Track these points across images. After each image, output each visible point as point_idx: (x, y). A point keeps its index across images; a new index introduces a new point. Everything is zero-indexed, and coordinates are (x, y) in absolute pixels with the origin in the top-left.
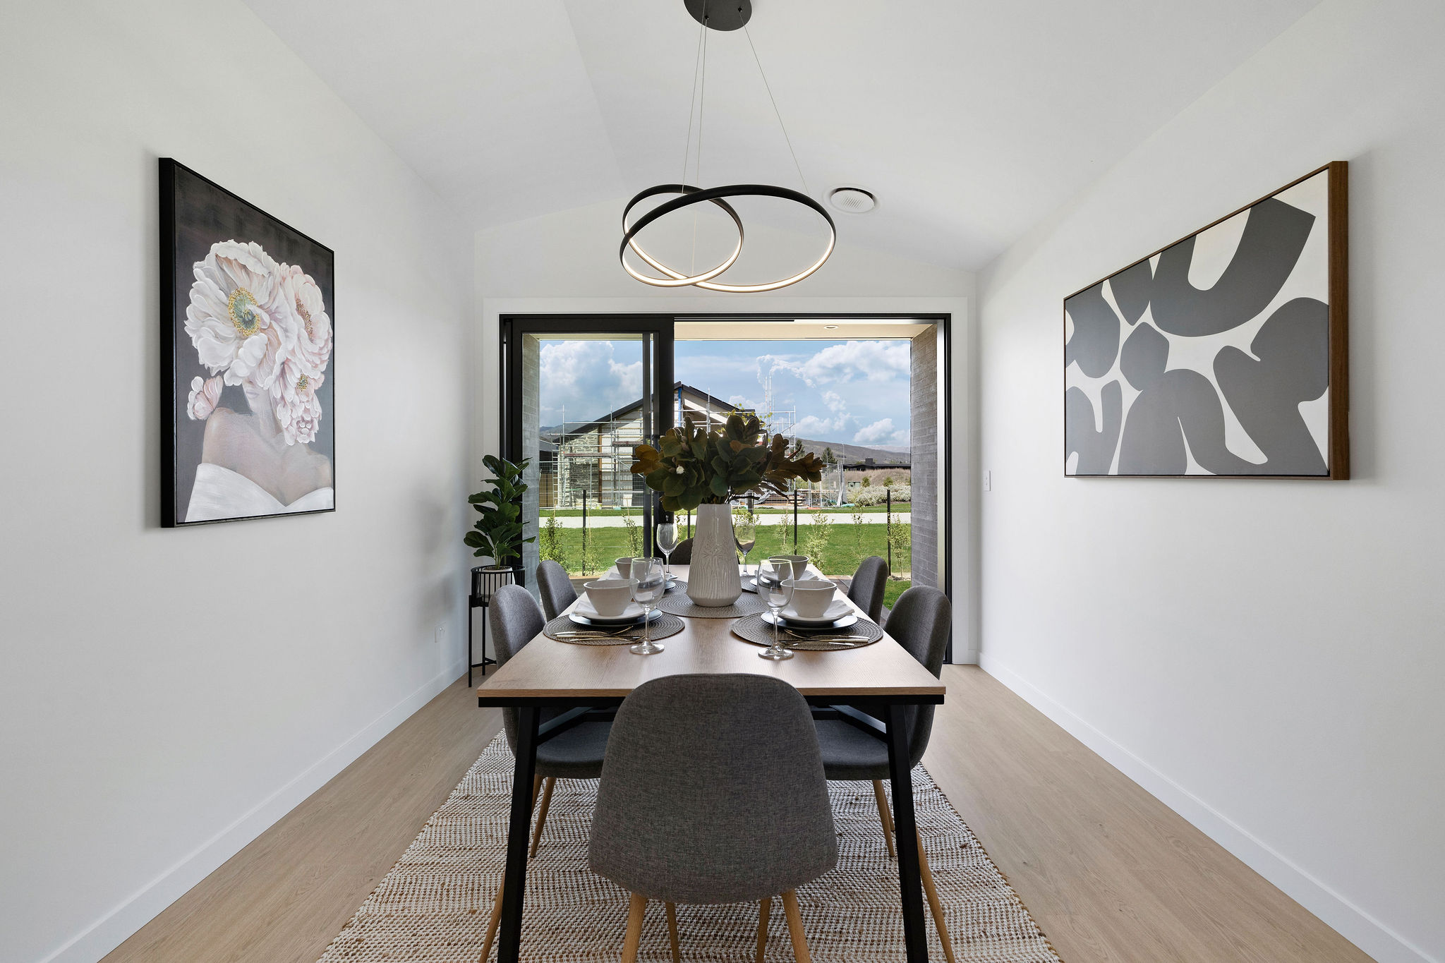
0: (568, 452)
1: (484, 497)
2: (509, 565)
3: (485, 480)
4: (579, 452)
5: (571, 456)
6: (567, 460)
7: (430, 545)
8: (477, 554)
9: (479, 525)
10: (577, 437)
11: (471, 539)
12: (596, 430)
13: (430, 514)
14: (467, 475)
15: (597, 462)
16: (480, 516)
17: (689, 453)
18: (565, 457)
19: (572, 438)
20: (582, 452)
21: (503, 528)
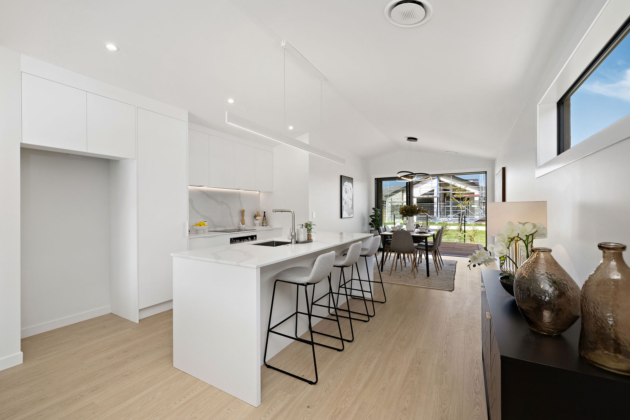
0: (390, 201)
1: (372, 216)
2: (377, 229)
3: (372, 212)
4: (395, 201)
5: (391, 202)
6: (390, 204)
7: (363, 224)
8: (371, 227)
9: (372, 221)
10: (394, 195)
11: (370, 224)
12: (401, 192)
13: (363, 219)
14: (369, 211)
15: (402, 204)
16: (372, 220)
17: (405, 210)
18: (389, 203)
19: (392, 195)
20: (396, 201)
21: (376, 222)
